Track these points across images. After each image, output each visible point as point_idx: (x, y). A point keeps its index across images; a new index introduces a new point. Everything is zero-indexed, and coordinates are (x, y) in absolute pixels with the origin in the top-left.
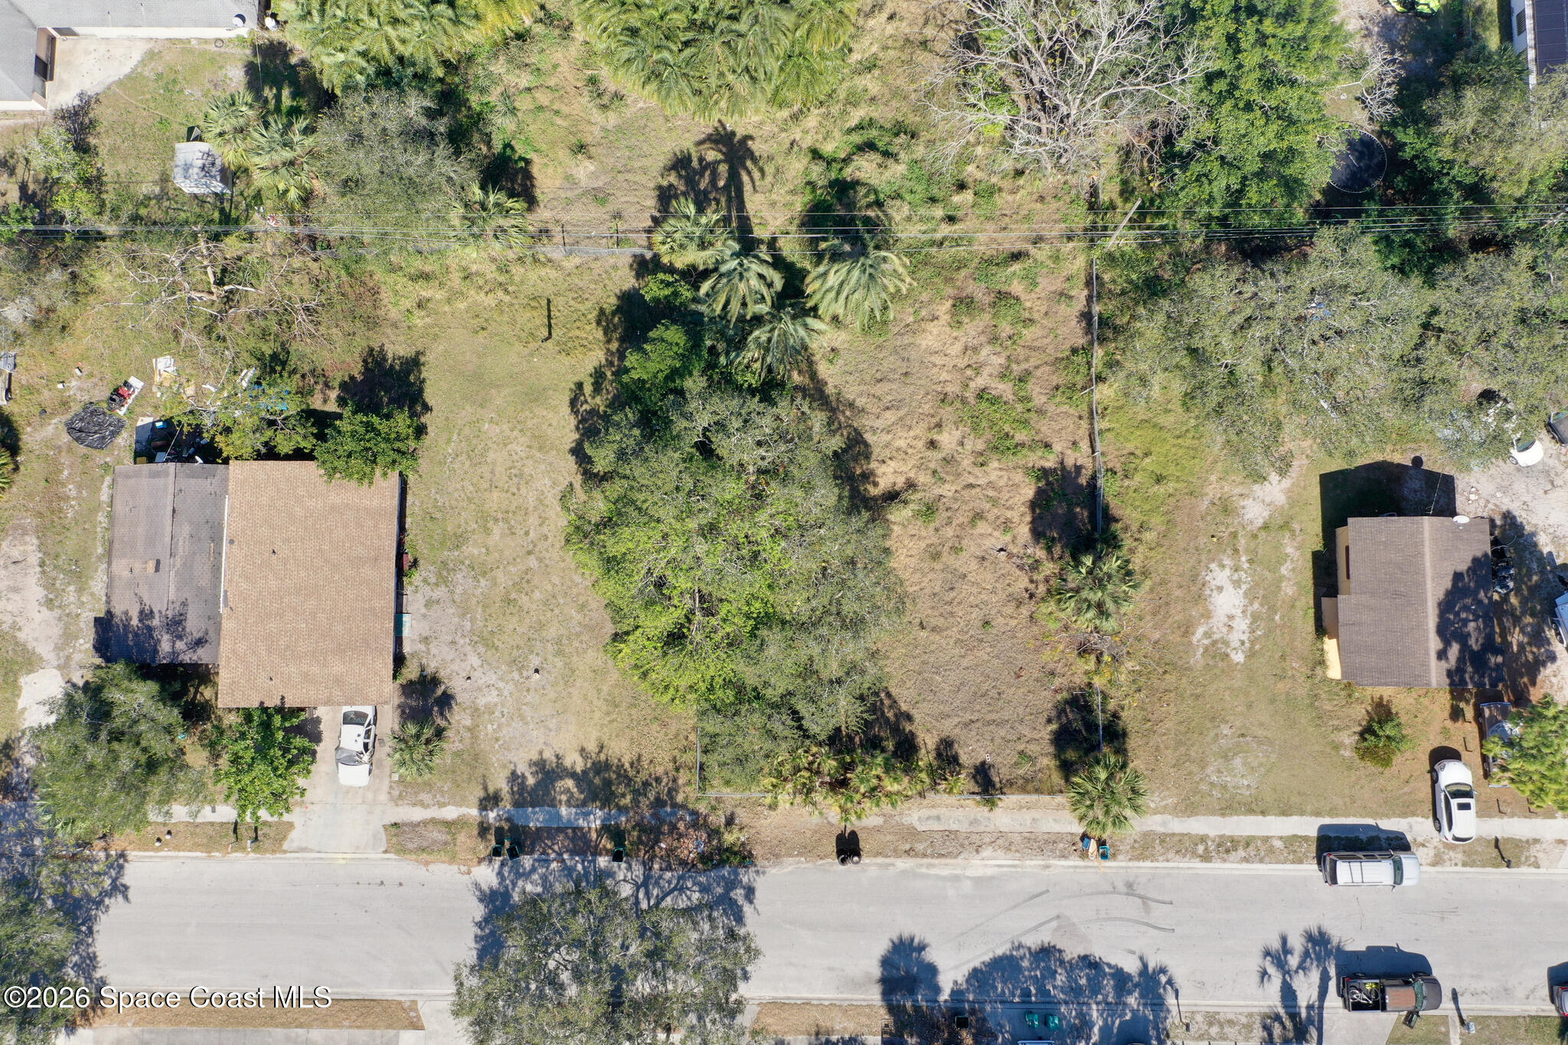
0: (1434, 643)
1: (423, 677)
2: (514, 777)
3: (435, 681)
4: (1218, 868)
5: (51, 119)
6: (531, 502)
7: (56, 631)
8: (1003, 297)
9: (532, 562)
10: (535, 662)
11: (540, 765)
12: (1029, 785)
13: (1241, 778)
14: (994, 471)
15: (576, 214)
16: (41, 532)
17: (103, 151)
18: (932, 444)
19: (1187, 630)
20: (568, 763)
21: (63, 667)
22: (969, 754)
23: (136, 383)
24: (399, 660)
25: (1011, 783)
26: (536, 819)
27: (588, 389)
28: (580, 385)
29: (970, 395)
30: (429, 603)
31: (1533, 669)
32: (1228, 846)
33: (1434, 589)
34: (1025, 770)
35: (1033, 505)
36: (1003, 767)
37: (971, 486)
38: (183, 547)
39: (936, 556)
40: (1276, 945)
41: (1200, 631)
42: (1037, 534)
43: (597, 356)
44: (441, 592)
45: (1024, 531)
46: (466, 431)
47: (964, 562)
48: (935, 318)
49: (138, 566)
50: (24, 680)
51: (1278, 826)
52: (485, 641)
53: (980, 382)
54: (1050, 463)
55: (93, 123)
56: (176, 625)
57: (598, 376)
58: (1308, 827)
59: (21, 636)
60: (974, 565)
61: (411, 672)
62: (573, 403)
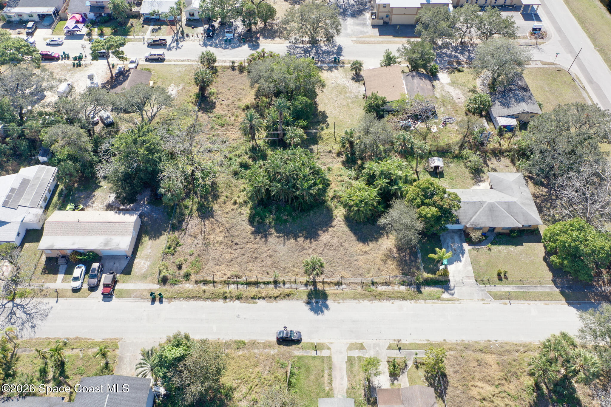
0: (130, 75)
1: (359, 82)
2: (337, 70)
3: (356, 81)
4: (186, 58)
5: (486, 180)
6: (337, 108)
7: (445, 88)
8: (213, 143)
9: (336, 99)
10: (333, 85)
11: (332, 71)
12: (224, 68)
13: (177, 69)
14: (223, 113)
15: (330, 160)
16: (455, 103)
17: (467, 173)
18: (237, 116)
19: (183, 88)
20: (326, 71)
21: (441, 83)
22: (237, 72)
23: (441, 127)
24: (364, 84)
25: (228, 68)
26: (332, 65)
27: (325, 127)
28: (327, 128)
29: (226, 125)
30: (359, 92)
31: (108, 82)
32: (184, 61)
33: (127, 82)
34: (225, 70)
35: (215, 108)
36: (230, 71)
37: (229, 111)
38: (415, 88)
39: (239, 100)
40: (178, 49)
41: (180, 88)
42: (215, 103)
43: (323, 133)
44: (356, 94)
45: (217, 103)
46: (355, 120)
47: (232, 99)
48: (233, 140)
49: (425, 86)
50: (450, 82)
51: (173, 63)
52: (345, 87)
53: (224, 128)
54: (209, 114)
55: (473, 179)
56: (413, 77)
57: (322, 129)
58: (165, 63)
59: (453, 88)
60: (230, 98)
61: (362, 82)
62: (328, 125)
